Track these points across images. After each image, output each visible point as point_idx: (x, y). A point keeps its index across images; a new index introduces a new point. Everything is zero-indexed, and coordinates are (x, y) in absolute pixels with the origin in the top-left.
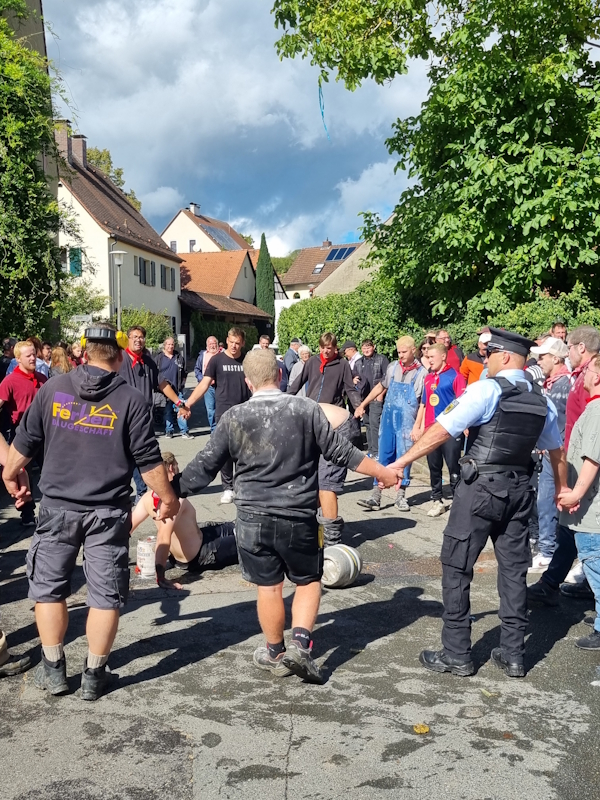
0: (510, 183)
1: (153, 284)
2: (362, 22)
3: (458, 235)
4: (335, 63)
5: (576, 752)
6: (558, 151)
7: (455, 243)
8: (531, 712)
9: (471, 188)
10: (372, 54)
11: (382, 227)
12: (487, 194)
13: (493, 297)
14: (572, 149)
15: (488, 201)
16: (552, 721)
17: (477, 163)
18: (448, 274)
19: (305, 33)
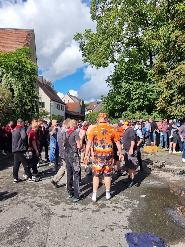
0: (130, 89)
1: (60, 109)
2: (99, 56)
3: (120, 99)
4: (94, 64)
5: (134, 211)
6: (140, 82)
7: (120, 101)
8: (126, 202)
9: (123, 90)
10: (102, 63)
11: (105, 98)
12: (126, 91)
13: (128, 112)
14: (142, 82)
15: (126, 92)
16: (130, 204)
17: (124, 85)
18: (118, 107)
19: (88, 58)
